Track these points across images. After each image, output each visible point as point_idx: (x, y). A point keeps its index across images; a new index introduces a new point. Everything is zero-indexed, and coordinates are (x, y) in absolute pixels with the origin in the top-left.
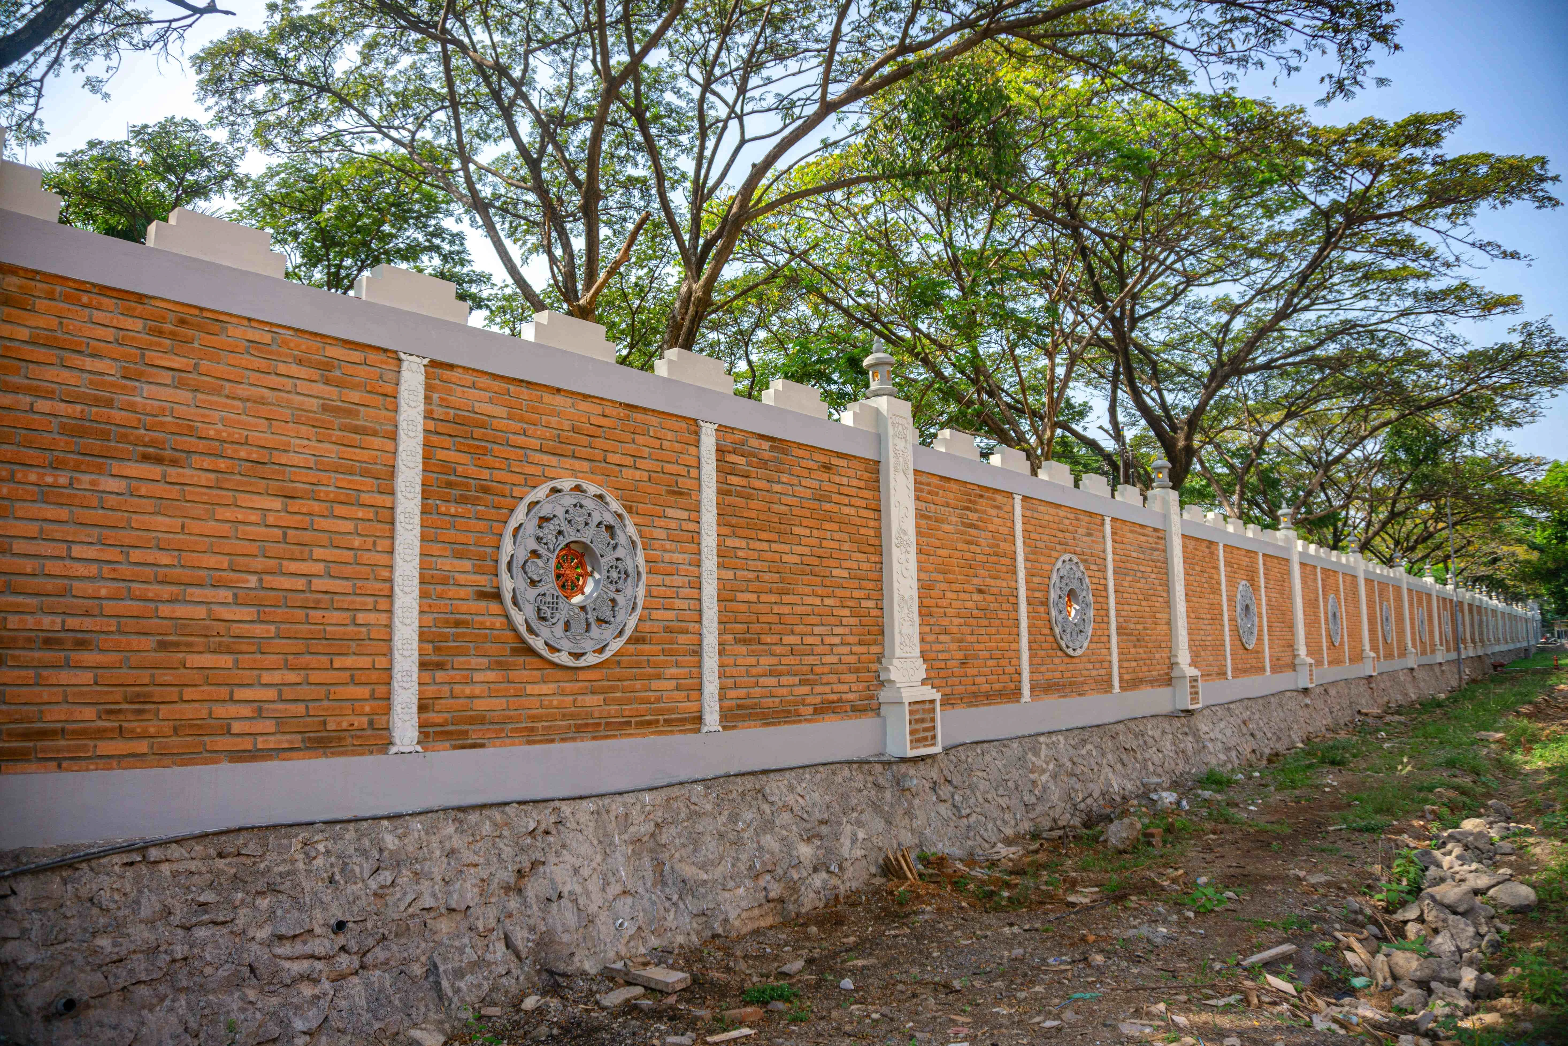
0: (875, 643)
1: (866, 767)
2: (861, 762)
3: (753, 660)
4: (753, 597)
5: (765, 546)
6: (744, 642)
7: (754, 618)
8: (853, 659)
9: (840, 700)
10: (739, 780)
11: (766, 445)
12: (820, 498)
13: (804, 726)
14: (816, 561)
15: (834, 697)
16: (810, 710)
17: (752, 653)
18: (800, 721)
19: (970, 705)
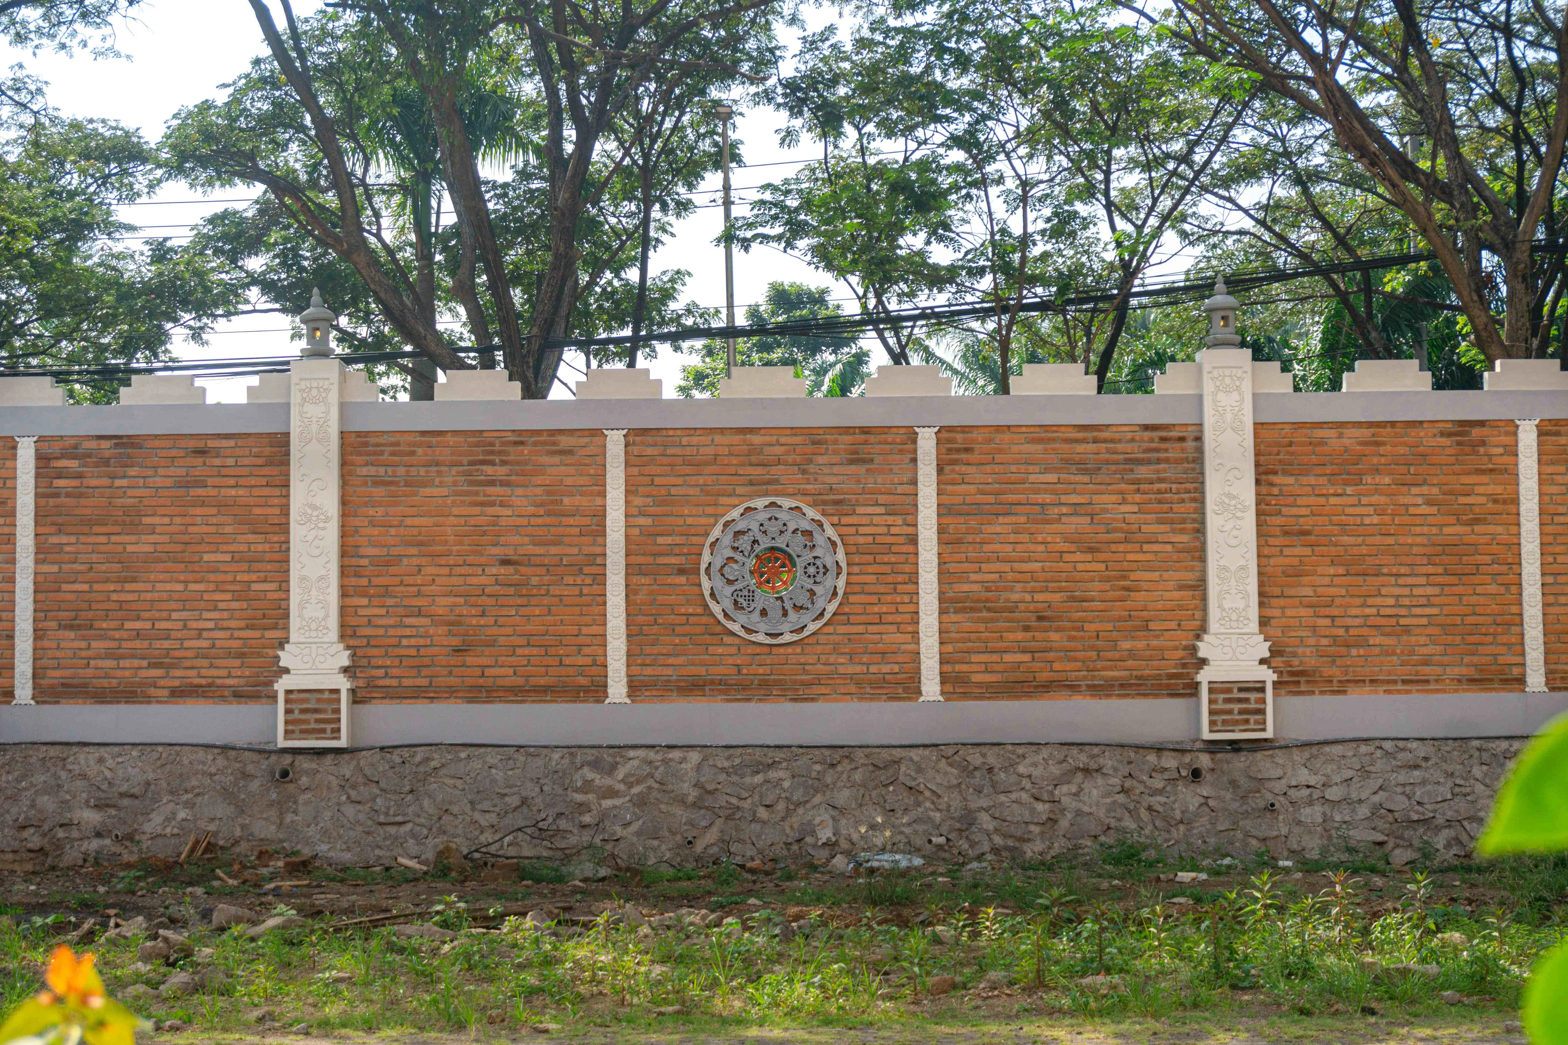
0: (275, 627)
1: (232, 754)
2: (225, 748)
3: (83, 644)
4: (85, 587)
5: (103, 539)
6: (71, 627)
7: (85, 606)
8: (235, 644)
9: (210, 685)
10: (44, 748)
11: (105, 444)
12: (187, 484)
13: (153, 708)
14: (179, 548)
15: (203, 681)
16: (166, 692)
17: (84, 638)
18: (149, 702)
19: (471, 701)
